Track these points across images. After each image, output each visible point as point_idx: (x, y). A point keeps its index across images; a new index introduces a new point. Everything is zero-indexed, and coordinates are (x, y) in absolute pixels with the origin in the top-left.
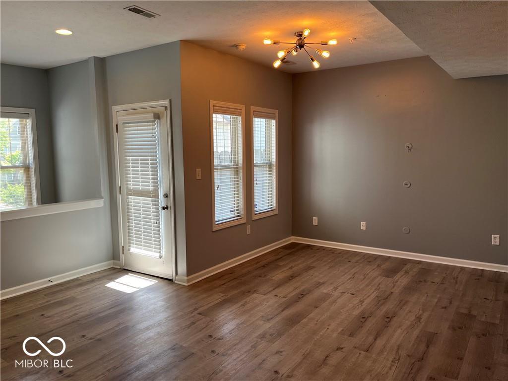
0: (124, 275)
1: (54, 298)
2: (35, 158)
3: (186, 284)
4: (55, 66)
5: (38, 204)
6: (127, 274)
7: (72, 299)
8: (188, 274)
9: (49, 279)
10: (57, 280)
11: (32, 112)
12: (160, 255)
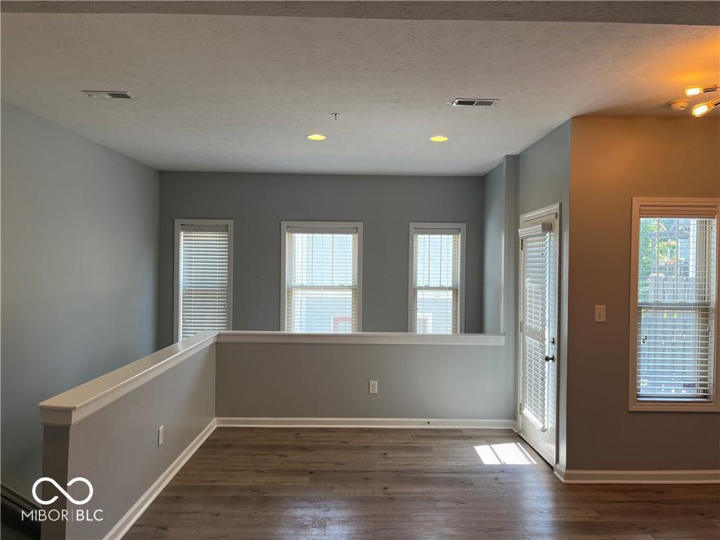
0: (512, 442)
1: (416, 442)
2: (461, 279)
3: (563, 480)
4: (490, 169)
5: (461, 332)
6: (516, 442)
7: (429, 449)
8: (568, 467)
9: (428, 420)
10: (436, 424)
11: (463, 226)
12: (543, 427)
